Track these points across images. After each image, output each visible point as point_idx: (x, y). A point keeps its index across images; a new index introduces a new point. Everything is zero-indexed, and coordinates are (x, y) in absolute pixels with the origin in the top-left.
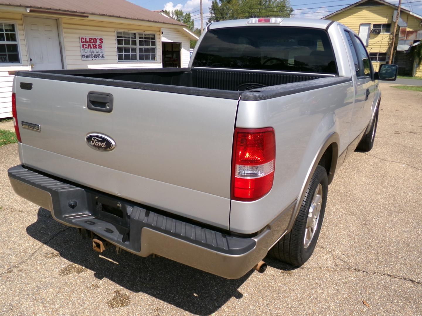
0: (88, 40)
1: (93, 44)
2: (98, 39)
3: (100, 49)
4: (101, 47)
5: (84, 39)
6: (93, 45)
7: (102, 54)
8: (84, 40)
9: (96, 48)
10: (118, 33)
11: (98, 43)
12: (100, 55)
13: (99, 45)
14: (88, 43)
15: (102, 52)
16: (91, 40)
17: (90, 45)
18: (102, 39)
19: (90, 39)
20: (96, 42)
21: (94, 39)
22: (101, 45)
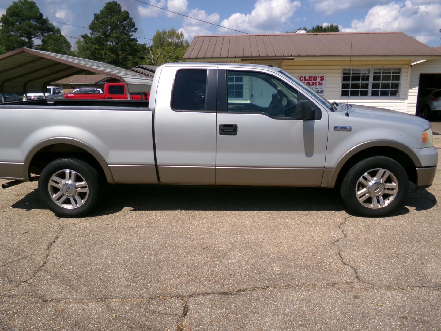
0: (307, 78)
1: (313, 81)
2: (319, 77)
3: (319, 86)
4: (322, 84)
5: (303, 77)
6: (313, 83)
7: (322, 90)
8: (303, 79)
9: (316, 85)
10: (344, 70)
11: (319, 80)
12: (320, 92)
13: (319, 82)
14: (307, 80)
15: (322, 88)
16: (311, 78)
17: (309, 83)
18: (323, 77)
19: (309, 77)
20: (316, 80)
21: (314, 77)
22: (322, 82)
